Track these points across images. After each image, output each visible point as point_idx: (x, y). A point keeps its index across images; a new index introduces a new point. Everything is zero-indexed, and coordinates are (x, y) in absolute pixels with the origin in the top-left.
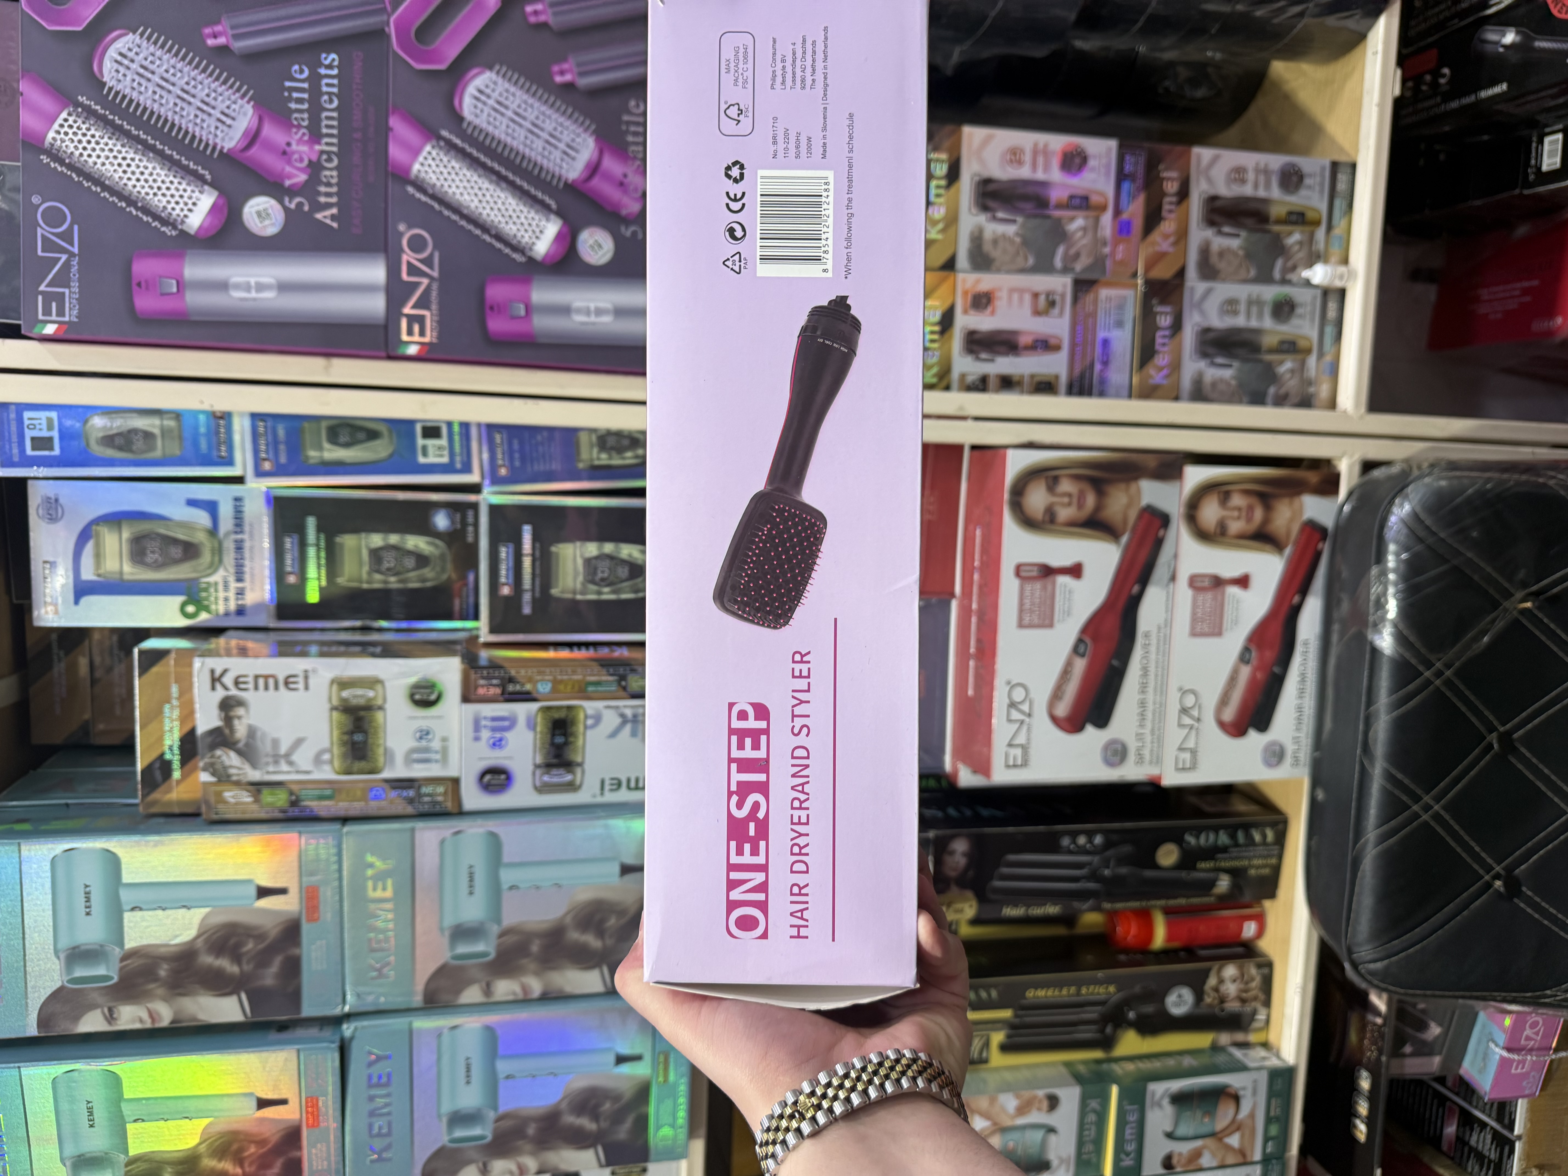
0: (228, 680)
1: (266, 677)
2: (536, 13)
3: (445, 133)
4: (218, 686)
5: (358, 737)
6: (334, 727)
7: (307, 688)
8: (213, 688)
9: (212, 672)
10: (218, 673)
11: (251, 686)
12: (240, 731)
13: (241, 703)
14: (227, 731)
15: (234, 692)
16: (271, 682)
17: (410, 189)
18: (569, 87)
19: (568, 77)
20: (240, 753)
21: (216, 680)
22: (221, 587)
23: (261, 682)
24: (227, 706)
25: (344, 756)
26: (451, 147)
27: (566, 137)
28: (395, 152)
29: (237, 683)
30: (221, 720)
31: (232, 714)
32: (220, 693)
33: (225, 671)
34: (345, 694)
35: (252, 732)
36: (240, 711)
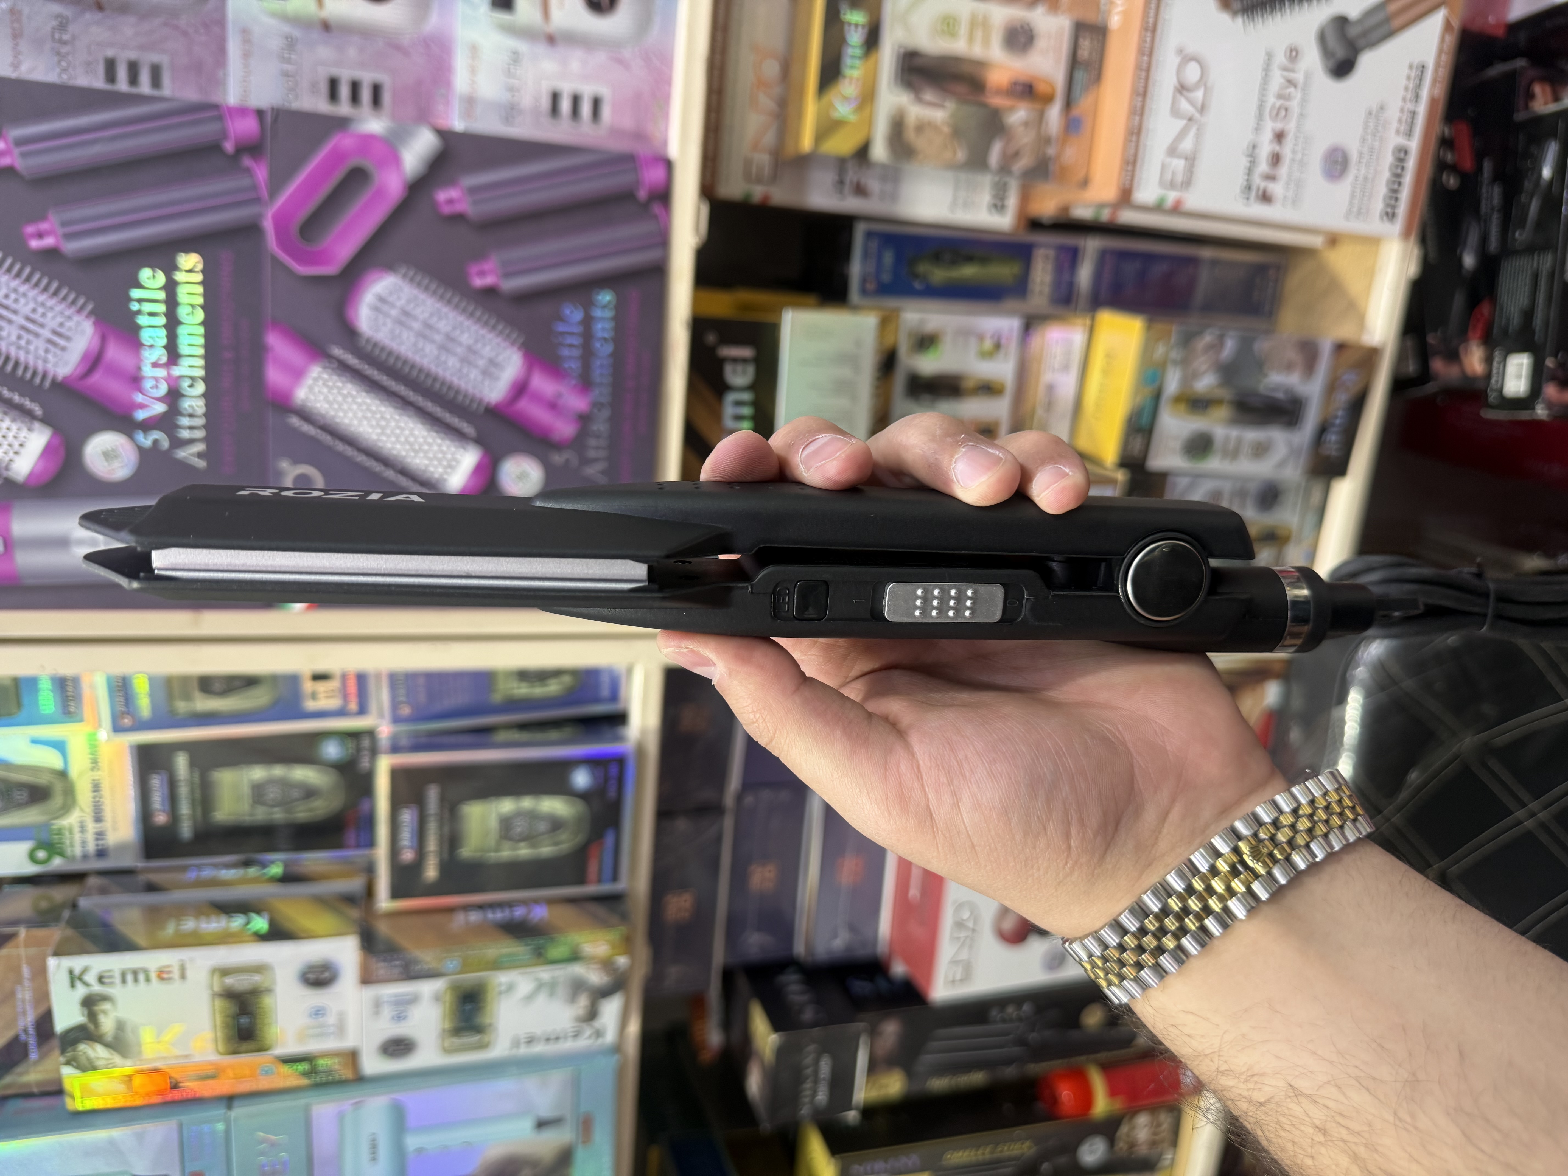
0: (91, 978)
1: (135, 973)
2: (450, 202)
3: (337, 352)
4: (79, 984)
5: (244, 1020)
6: (217, 1012)
7: (183, 976)
8: (73, 985)
9: (71, 972)
10: (77, 972)
11: (118, 980)
12: (107, 1024)
13: (105, 998)
14: (91, 1027)
15: (97, 988)
16: (141, 977)
17: (295, 421)
18: (490, 292)
19: (489, 280)
20: (107, 1045)
21: (74, 979)
22: (76, 830)
23: (130, 978)
24: (90, 1003)
25: (229, 1039)
26: (344, 368)
27: (487, 351)
28: (274, 376)
29: (101, 980)
30: (83, 1015)
31: (96, 1008)
32: (81, 991)
33: (85, 970)
34: (229, 981)
35: (120, 1026)
36: (106, 1006)
